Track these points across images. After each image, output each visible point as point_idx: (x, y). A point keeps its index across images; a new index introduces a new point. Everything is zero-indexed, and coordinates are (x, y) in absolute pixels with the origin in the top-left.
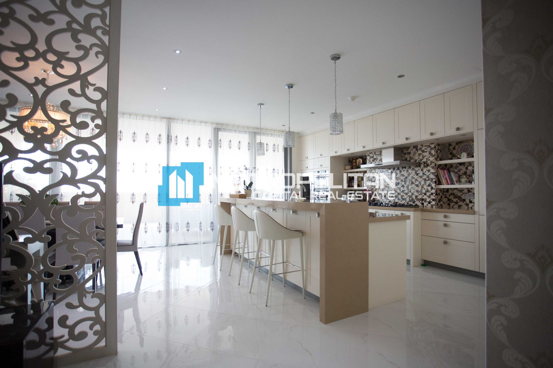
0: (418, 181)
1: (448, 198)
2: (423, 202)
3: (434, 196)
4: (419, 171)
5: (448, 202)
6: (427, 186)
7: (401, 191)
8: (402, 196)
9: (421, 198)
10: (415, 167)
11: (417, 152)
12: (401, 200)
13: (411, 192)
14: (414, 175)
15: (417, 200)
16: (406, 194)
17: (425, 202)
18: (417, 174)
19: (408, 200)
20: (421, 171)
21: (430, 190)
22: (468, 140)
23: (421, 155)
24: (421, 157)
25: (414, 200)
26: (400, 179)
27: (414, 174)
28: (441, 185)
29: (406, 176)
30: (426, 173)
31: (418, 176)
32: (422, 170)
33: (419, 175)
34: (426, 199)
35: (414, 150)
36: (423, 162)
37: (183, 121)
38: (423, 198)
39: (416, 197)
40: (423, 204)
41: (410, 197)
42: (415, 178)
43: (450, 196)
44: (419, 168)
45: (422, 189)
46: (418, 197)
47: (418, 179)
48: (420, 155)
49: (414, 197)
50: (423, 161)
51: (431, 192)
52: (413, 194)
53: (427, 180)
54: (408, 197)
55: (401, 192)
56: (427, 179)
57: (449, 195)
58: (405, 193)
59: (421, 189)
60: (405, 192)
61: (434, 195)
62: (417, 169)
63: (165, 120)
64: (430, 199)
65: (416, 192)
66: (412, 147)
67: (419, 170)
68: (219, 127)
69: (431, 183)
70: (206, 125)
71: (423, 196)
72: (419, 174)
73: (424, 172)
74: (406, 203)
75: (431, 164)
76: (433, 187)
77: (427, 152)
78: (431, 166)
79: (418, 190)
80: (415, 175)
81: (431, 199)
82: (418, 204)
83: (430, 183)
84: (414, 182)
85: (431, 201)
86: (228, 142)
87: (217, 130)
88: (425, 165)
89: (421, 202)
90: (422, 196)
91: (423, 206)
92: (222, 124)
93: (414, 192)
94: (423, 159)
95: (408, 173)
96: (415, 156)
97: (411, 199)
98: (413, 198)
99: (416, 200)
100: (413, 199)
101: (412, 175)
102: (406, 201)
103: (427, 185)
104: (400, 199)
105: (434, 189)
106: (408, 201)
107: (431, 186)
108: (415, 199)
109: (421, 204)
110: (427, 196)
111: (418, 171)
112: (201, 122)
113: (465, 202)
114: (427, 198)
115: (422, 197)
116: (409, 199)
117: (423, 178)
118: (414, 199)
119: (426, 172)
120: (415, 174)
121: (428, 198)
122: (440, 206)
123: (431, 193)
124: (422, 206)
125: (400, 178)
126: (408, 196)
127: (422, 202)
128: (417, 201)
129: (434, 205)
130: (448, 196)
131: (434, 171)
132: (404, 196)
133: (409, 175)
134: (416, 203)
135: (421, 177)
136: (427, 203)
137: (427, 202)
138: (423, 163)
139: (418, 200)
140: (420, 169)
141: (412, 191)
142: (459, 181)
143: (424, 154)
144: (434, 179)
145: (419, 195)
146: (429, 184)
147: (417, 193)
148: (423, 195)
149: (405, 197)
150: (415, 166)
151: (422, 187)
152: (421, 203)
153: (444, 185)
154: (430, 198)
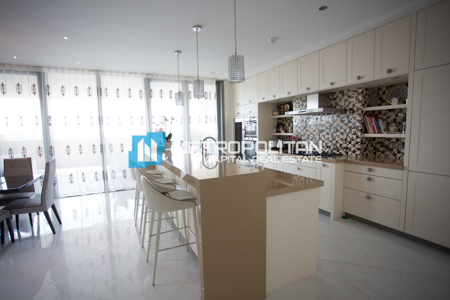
0: (343, 128)
1: (374, 146)
2: (348, 151)
3: (359, 145)
4: (344, 118)
5: (374, 151)
6: (352, 134)
7: (326, 138)
8: (326, 144)
9: (345, 146)
10: (341, 114)
11: (344, 97)
12: (326, 147)
13: (335, 140)
14: (339, 123)
15: (341, 149)
16: (331, 142)
17: (349, 151)
18: (342, 122)
19: (332, 147)
20: (347, 118)
21: (355, 139)
22: (399, 84)
23: (348, 101)
24: (347, 103)
25: (339, 148)
26: (325, 126)
27: (339, 121)
28: (368, 133)
29: (331, 123)
30: (351, 121)
31: (343, 124)
32: (348, 117)
33: (344, 122)
34: (351, 148)
35: (340, 95)
36: (349, 109)
37: (112, 73)
38: (348, 146)
39: (341, 145)
40: (347, 153)
41: (334, 145)
42: (340, 126)
43: (376, 145)
44: (345, 115)
45: (347, 137)
46: (342, 146)
47: (343, 127)
48: (346, 101)
49: (338, 145)
50: (349, 107)
51: (356, 141)
52: (337, 142)
53: (353, 128)
54: (333, 145)
55: (326, 139)
56: (353, 127)
57: (376, 143)
58: (329, 141)
59: (346, 138)
60: (329, 140)
61: (359, 144)
62: (342, 116)
63: (94, 72)
64: (355, 148)
65: (340, 140)
66: (338, 93)
67: (345, 116)
68: (149, 77)
69: (357, 131)
70: (135, 75)
71: (348, 145)
72: (345, 121)
73: (350, 119)
74: (330, 151)
75: (357, 111)
76: (358, 136)
77: (353, 97)
78: (357, 112)
79: (343, 138)
80: (341, 122)
81: (356, 148)
82: (342, 153)
83: (355, 131)
84: (339, 130)
85: (356, 150)
86: (159, 92)
87: (148, 81)
88: (351, 111)
89: (345, 150)
90: (346, 145)
91: (348, 155)
92: (152, 74)
93: (339, 140)
94: (349, 106)
95: (333, 120)
96: (341, 102)
97: (335, 147)
98: (337, 146)
99: (340, 149)
100: (337, 147)
101: (337, 122)
102: (330, 149)
103: (352, 133)
104: (325, 146)
105: (360, 138)
106: (332, 149)
107: (357, 134)
108: (340, 147)
109: (345, 153)
110: (352, 145)
111: (343, 118)
112: (130, 73)
113: (392, 152)
114: (352, 147)
115: (346, 146)
116: (334, 147)
117: (348, 125)
118: (339, 147)
119: (351, 119)
120: (340, 121)
121: (353, 147)
122: (365, 156)
123: (356, 142)
124: (346, 155)
125: (325, 125)
126: (333, 144)
127: (346, 151)
128: (341, 150)
129: (359, 155)
130: (374, 145)
131: (360, 119)
132: (328, 144)
133: (334, 122)
134: (340, 151)
135: (346, 125)
136: (352, 152)
137: (352, 151)
138: (349, 110)
139: (342, 148)
140: (346, 116)
141: (337, 139)
142: (387, 130)
143: (351, 100)
144: (360, 127)
145: (344, 143)
146: (354, 132)
147: (342, 141)
148: (348, 143)
149: (330, 144)
150: (341, 113)
151: (347, 135)
152: (345, 152)
153: (370, 133)
154: (355, 147)
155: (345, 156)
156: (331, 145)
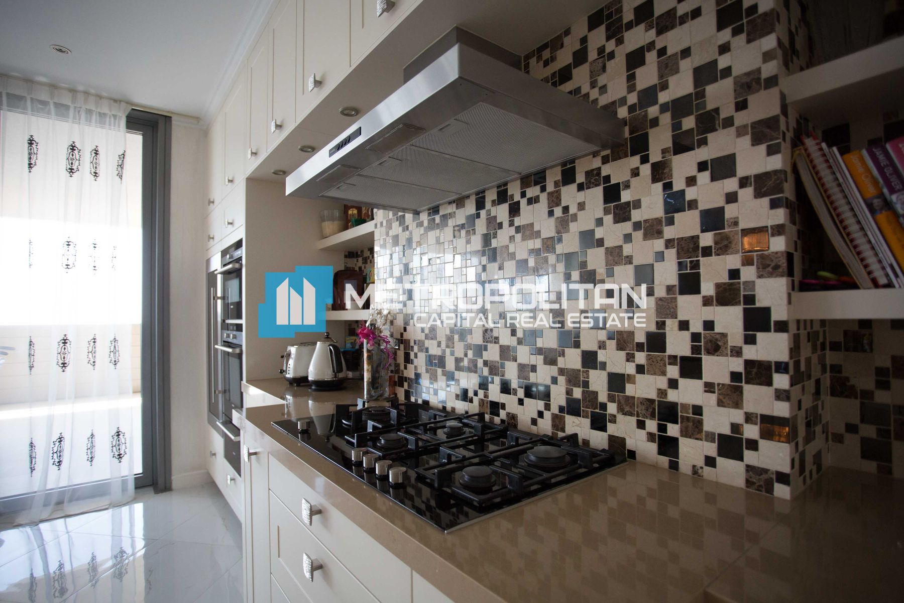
0: (629, 260)
2: (673, 430)
3: (781, 395)
4: (634, 182)
6: (707, 302)
7: (520, 334)
8: (522, 367)
9: (653, 395)
10: (605, 160)
11: (620, 42)
12: (521, 393)
13: (577, 345)
14: (599, 222)
15: (620, 409)
16: (551, 360)
17: (685, 433)
18: (622, 213)
19: (559, 397)
20: (655, 180)
21: (736, 335)
23: (651, 57)
24: (647, 76)
25: (604, 406)
26: (512, 256)
27: (600, 213)
28: (854, 286)
29: (544, 235)
30: (691, 194)
31: (627, 227)
32: (660, 172)
33: (636, 215)
34: (698, 410)
35: (598, 38)
36: (664, 108)
38: (672, 396)
39: (617, 382)
40: (668, 446)
41: (573, 378)
42: (608, 243)
44: (635, 161)
45: (661, 325)
46: (630, 390)
47: (627, 250)
48: (636, 59)
49: (598, 381)
50: (664, 97)
51: (750, 353)
52: (590, 359)
53: (707, 252)
54: (562, 380)
55: (520, 342)
56: (707, 239)
58: (540, 351)
59: (653, 328)
60: (540, 343)
61: (781, 381)
62: (617, 171)
64: (737, 416)
65: (611, 344)
66: (580, 28)
67: (635, 173)
69: (748, 274)
71: (673, 384)
72: (637, 204)
73: (678, 184)
74: (547, 415)
75: (741, 106)
76: (767, 311)
77: (696, 13)
78: (742, 118)
79: (631, 334)
80: (609, 219)
81: (749, 418)
82: (630, 444)
83: (734, 274)
84: (601, 271)
85: (751, 432)
88: (689, 123)
89: (652, 425)
90: (662, 382)
91: (674, 466)
93: (602, 345)
94: (664, 86)
95: (558, 212)
96: (602, 80)
97: (577, 393)
98: (592, 388)
99: (612, 408)
100: (591, 397)
101: (585, 222)
102: (547, 407)
103: (708, 288)
104: (514, 384)
105: (782, 327)
106: (561, 409)
107: (750, 299)
108: (611, 399)
109: (653, 447)
110: (709, 387)
111: (627, 186)
114: (709, 401)
115: (662, 393)
116: (569, 392)
117: (669, 232)
118: (603, 398)
119: (691, 181)
120: (606, 211)
121: (720, 403)
123: (749, 363)
124: (664, 461)
125: (511, 250)
126: (562, 371)
127: (662, 428)
128: (620, 417)
129: (783, 478)
131: (776, 163)
132: (534, 368)
133: (563, 225)
134: (611, 428)
135: (652, 229)
136: (711, 449)
137: (710, 437)
138: (666, 119)
139: (628, 406)
140: (646, 170)
141: (588, 344)
143: (674, 40)
144: (778, 230)
145: (640, 369)
146: (725, 278)
147: (623, 354)
148: (673, 371)
149: (542, 376)
150: (607, 152)
151: (666, 308)
152: (651, 437)
153: (876, 285)
154: (738, 405)
155: (655, 467)
156: (554, 380)
